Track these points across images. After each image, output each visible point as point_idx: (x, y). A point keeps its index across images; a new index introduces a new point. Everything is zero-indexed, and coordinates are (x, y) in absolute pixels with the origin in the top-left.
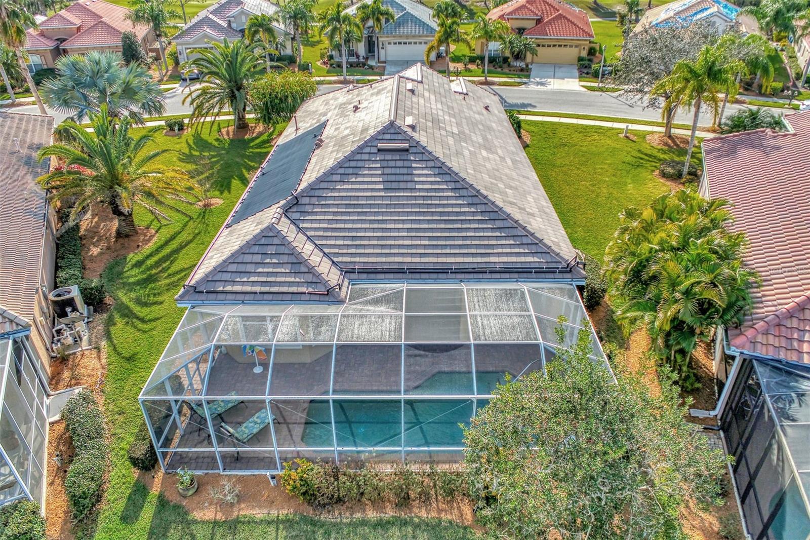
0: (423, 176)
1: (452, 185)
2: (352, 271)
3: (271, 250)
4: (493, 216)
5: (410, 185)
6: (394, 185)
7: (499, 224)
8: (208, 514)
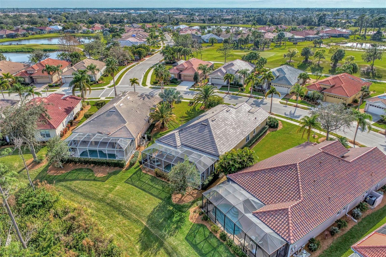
0: (206, 131)
1: (210, 134)
2: (183, 145)
3: (172, 137)
4: (213, 142)
5: (202, 132)
6: (200, 132)
7: (213, 144)
8: (144, 172)
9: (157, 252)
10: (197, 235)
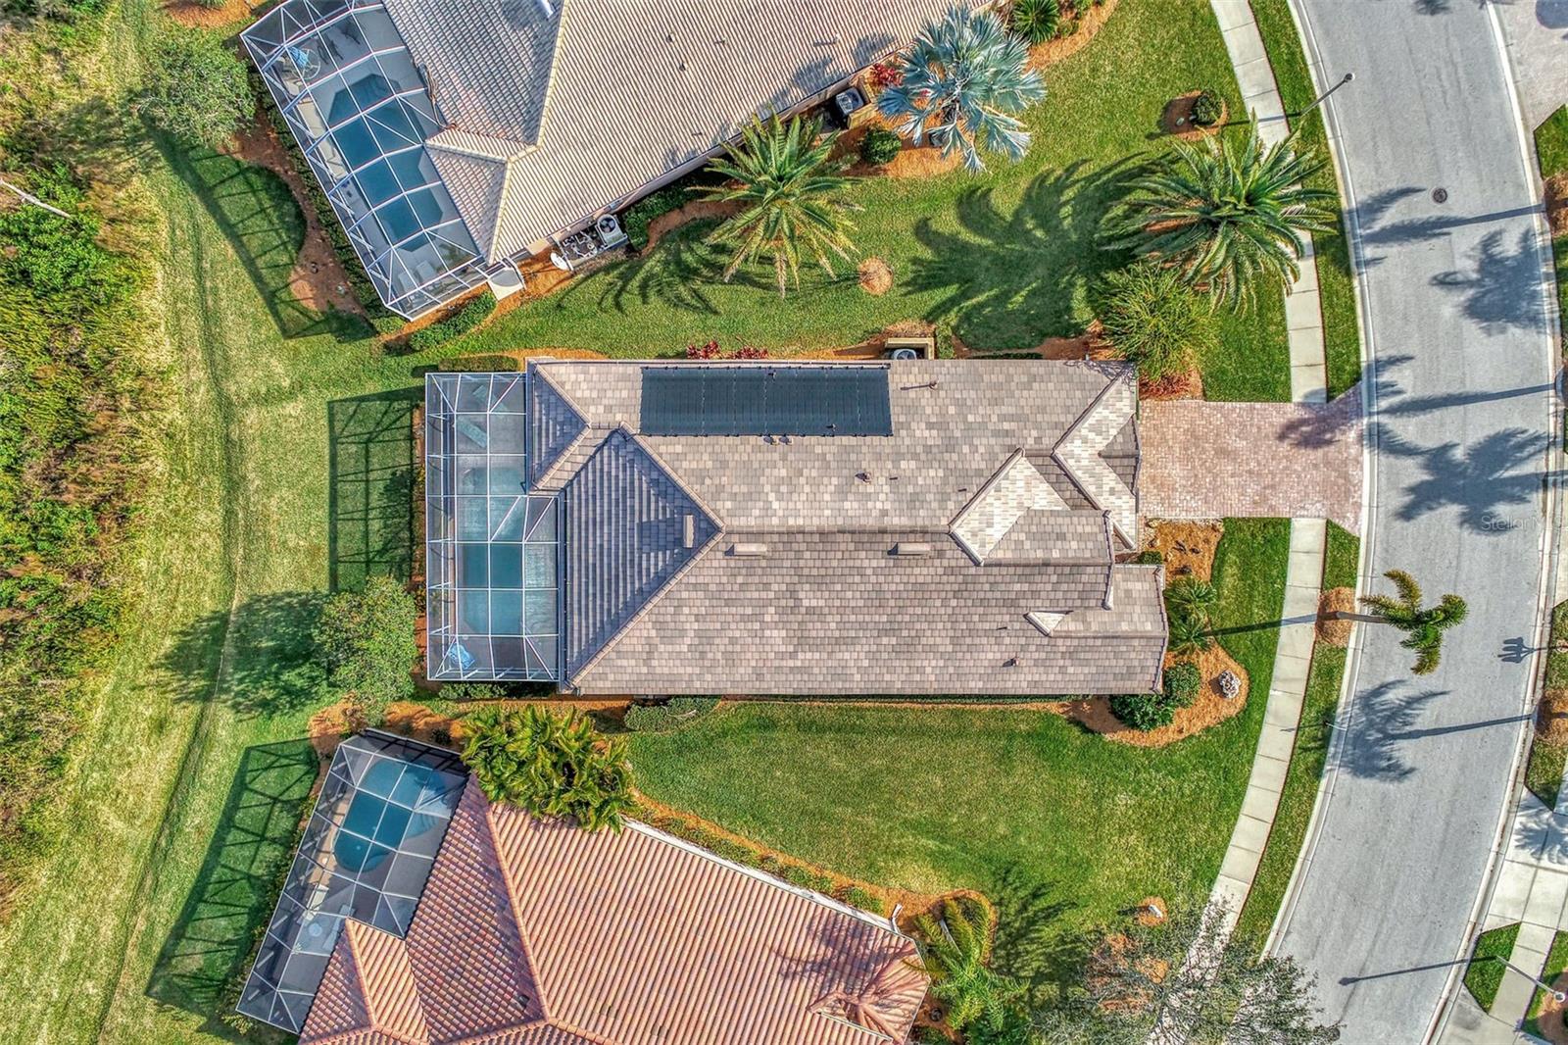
1: (645, 588)
5: (646, 548)
6: (645, 532)
9: (186, 698)
10: (273, 773)
